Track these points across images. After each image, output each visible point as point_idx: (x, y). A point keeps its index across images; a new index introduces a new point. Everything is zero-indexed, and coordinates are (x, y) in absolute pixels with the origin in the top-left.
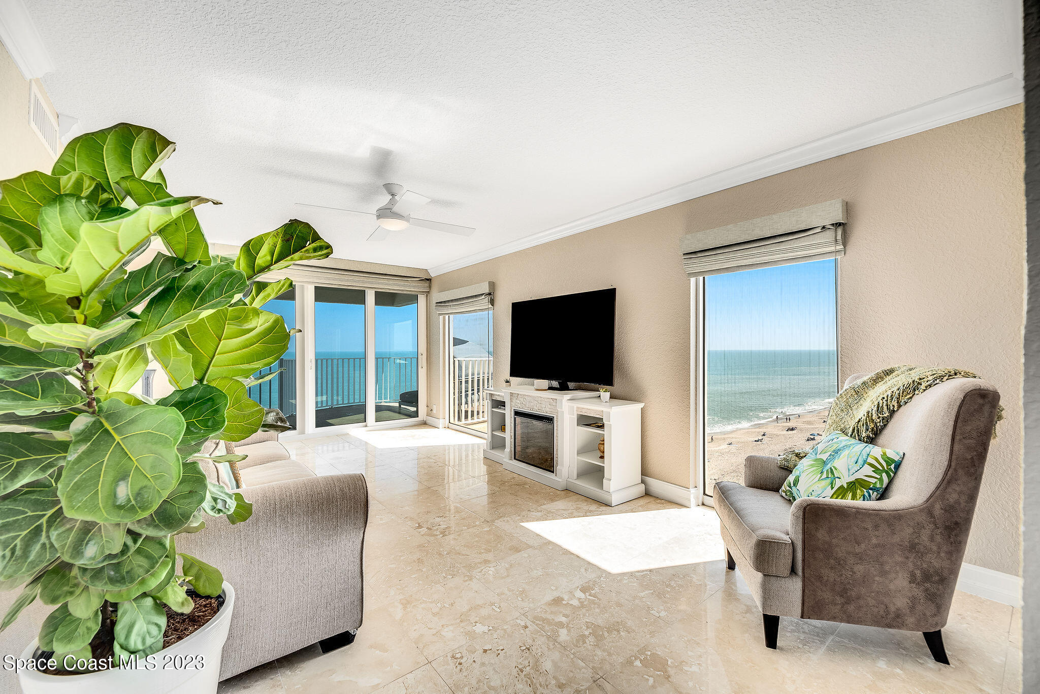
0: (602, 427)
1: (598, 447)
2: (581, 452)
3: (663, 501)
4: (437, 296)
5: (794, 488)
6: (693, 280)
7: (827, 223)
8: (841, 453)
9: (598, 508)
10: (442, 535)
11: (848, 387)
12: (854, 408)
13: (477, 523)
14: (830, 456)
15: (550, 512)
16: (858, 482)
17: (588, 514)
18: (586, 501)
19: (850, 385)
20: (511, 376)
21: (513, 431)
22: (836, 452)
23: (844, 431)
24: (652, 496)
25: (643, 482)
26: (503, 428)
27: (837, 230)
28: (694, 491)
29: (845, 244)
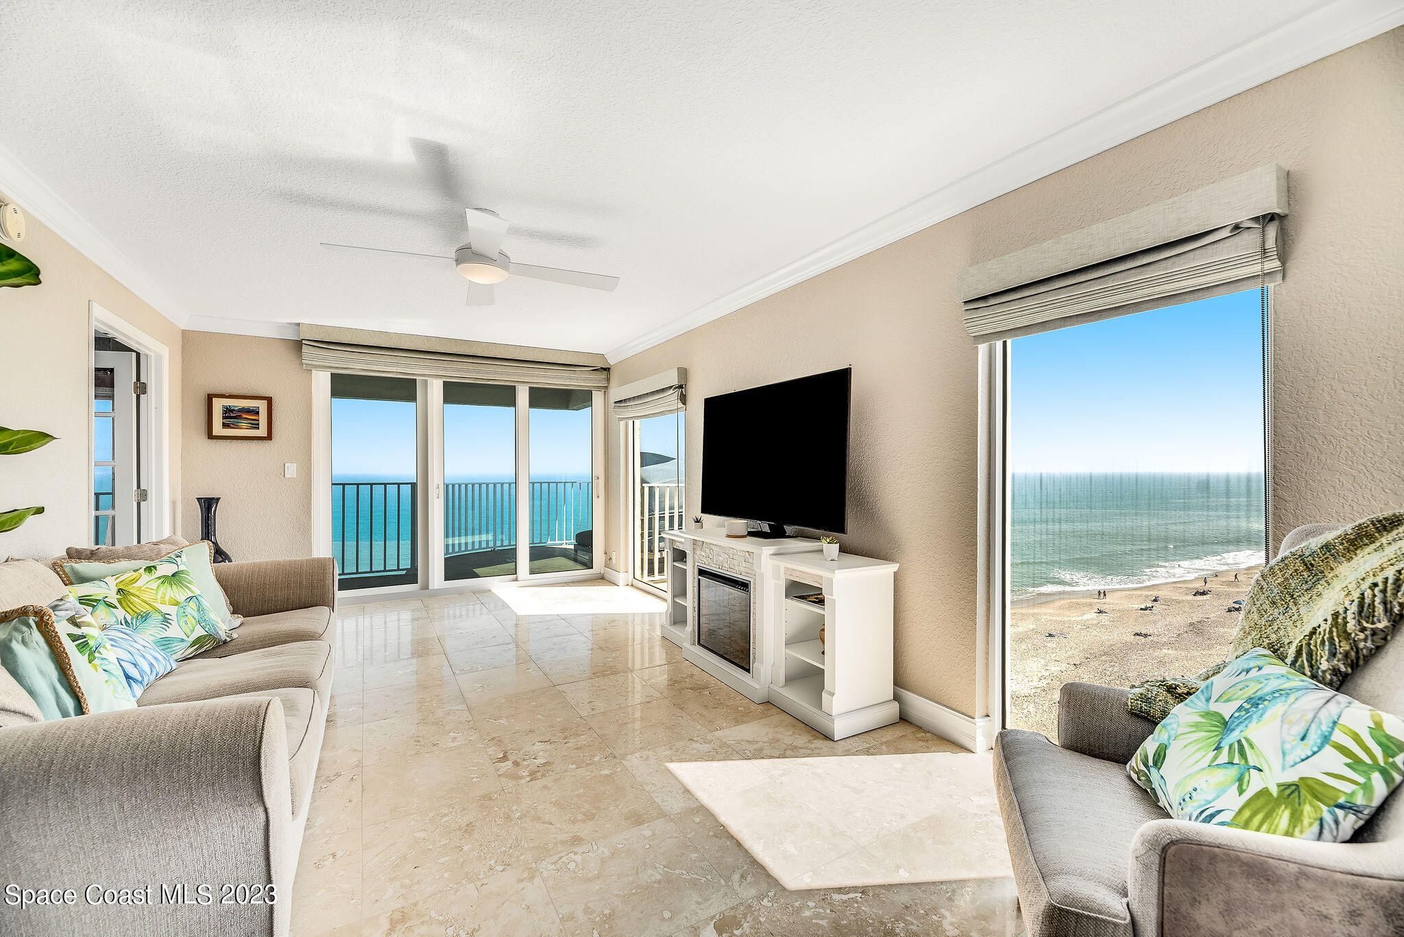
0: (821, 602)
1: (815, 635)
2: (790, 642)
3: (929, 735)
4: (617, 393)
5: (1152, 770)
6: (983, 349)
7: (1243, 217)
8: (1266, 707)
9: (809, 741)
10: (528, 779)
11: (1287, 553)
12: (1301, 600)
13: (597, 758)
14: (1240, 709)
15: (724, 745)
16: (1308, 786)
17: (789, 753)
18: (794, 726)
19: (1293, 550)
20: (702, 512)
21: (696, 600)
22: (1256, 702)
23: (1277, 652)
24: (911, 723)
25: (896, 697)
26: (683, 594)
27: (1267, 229)
28: (983, 724)
29: (1283, 257)
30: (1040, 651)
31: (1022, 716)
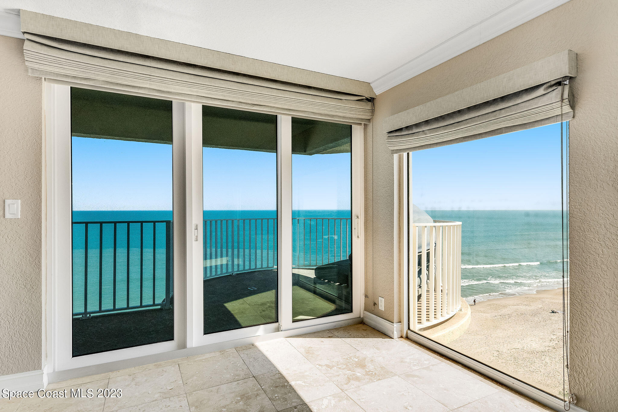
4: (388, 122)
30: (547, 322)
31: (542, 365)
